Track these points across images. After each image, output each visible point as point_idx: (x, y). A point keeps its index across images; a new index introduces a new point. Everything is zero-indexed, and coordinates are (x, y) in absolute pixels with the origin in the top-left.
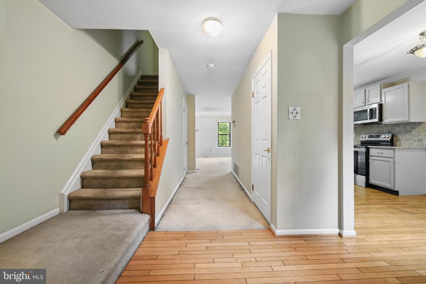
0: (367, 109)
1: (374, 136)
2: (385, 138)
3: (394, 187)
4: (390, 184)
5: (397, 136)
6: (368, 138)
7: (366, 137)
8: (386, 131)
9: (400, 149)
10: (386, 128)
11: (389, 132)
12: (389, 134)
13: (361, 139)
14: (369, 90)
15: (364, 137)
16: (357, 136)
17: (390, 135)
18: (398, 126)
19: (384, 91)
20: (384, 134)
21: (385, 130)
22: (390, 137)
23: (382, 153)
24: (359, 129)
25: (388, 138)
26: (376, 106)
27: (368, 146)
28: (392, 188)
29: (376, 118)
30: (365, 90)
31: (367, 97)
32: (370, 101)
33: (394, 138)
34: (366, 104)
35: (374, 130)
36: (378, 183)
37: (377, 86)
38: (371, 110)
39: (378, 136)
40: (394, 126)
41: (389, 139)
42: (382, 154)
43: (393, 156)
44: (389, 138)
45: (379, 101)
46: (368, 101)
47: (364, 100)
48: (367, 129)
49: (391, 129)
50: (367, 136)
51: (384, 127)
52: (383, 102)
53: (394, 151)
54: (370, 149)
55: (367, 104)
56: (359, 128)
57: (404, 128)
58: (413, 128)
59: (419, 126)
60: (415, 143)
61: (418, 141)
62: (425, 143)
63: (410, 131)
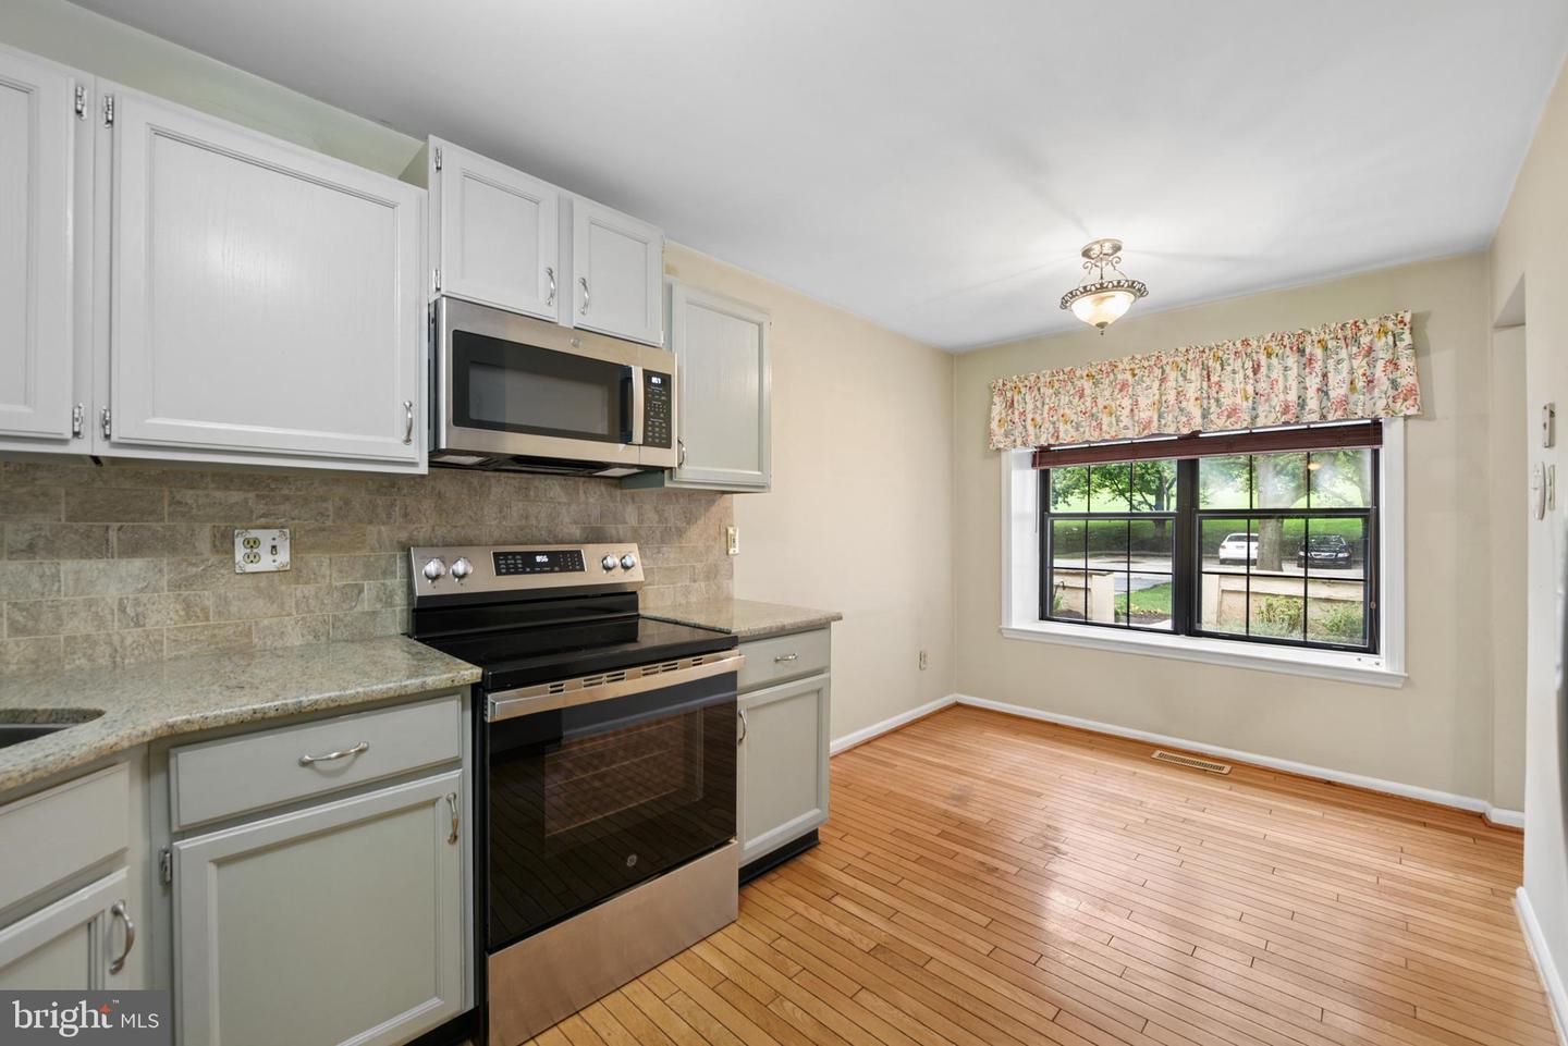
1: (540, 558)
2: (613, 569)
14: (590, 225)
22: (636, 566)
39: (566, 561)
45: (656, 339)
57: (656, 510)
58: (690, 519)
59: (707, 510)
60: (697, 584)
61: (707, 578)
62: (725, 585)
63: (680, 533)
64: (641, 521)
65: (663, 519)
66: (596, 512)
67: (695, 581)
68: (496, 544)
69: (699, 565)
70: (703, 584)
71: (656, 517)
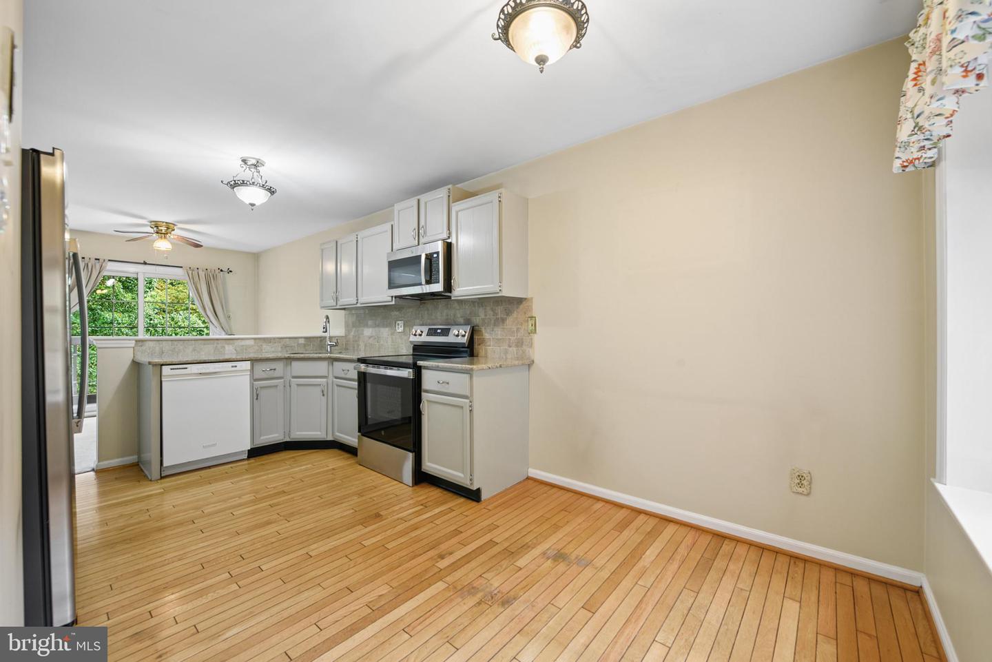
0: (421, 256)
1: (439, 331)
2: (458, 336)
3: (471, 480)
4: (463, 473)
5: (481, 331)
6: (427, 335)
7: (422, 332)
8: (462, 317)
9: (483, 369)
10: (461, 311)
11: (467, 322)
12: (465, 327)
13: (412, 338)
14: (426, 203)
15: (419, 332)
16: (407, 329)
17: (468, 328)
18: (482, 306)
19: (456, 207)
20: (458, 325)
21: (459, 316)
22: (467, 334)
23: (448, 383)
24: (411, 310)
25: (464, 336)
26: (439, 247)
27: (420, 363)
28: (467, 485)
29: (438, 282)
30: (419, 200)
31: (422, 223)
32: (428, 234)
33: (476, 337)
34: (420, 243)
35: (439, 314)
36: (439, 470)
37: (442, 193)
38: (430, 258)
39: (445, 332)
40: (474, 306)
41: (465, 340)
42: (447, 386)
43: (468, 394)
44: (466, 337)
45: (445, 236)
46: (425, 233)
47: (417, 230)
48: (426, 312)
49: (470, 313)
50: (425, 329)
51: (458, 308)
52: (453, 240)
53: (471, 378)
54: (424, 372)
55: (422, 240)
56: (410, 307)
57: (492, 310)
58: (508, 313)
59: (517, 308)
60: (511, 349)
61: (517, 346)
62: (527, 351)
63: (503, 320)
64: (486, 315)
65: (495, 314)
66: (468, 312)
67: (510, 347)
68: (430, 325)
69: (512, 338)
70: (515, 349)
71: (492, 313)
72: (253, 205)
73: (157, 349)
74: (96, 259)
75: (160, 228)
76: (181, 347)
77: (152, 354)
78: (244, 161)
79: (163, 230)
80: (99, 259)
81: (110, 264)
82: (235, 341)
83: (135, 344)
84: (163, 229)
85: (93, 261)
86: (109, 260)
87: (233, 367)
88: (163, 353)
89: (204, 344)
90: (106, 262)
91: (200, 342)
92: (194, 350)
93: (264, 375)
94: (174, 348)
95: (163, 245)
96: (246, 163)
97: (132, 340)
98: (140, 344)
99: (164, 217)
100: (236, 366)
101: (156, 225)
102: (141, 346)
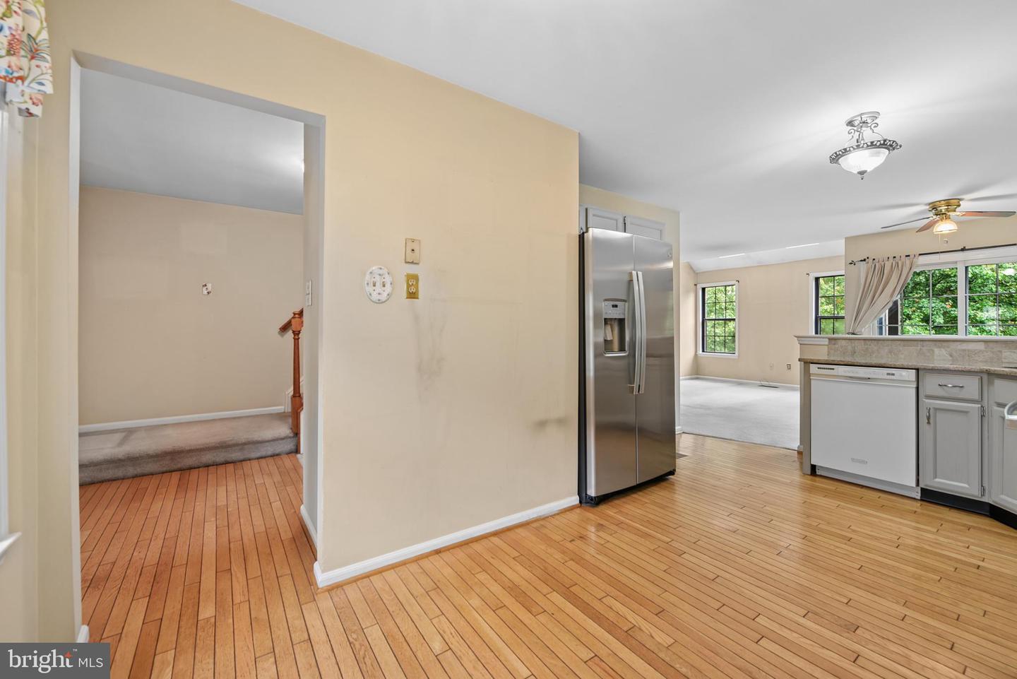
72: (862, 173)
73: (850, 348)
74: (907, 256)
75: (939, 209)
76: (876, 348)
77: (844, 353)
78: (850, 123)
79: (940, 210)
80: (909, 256)
81: (921, 257)
82: (951, 343)
83: (829, 343)
84: (943, 208)
85: (903, 257)
86: (920, 255)
87: (888, 374)
88: (855, 352)
89: (904, 346)
90: (916, 257)
91: (899, 342)
92: (890, 352)
93: (940, 392)
94: (867, 349)
95: (945, 227)
96: (853, 126)
97: (826, 338)
98: (833, 342)
99: (939, 195)
100: (893, 374)
101: (934, 207)
102: (834, 344)
